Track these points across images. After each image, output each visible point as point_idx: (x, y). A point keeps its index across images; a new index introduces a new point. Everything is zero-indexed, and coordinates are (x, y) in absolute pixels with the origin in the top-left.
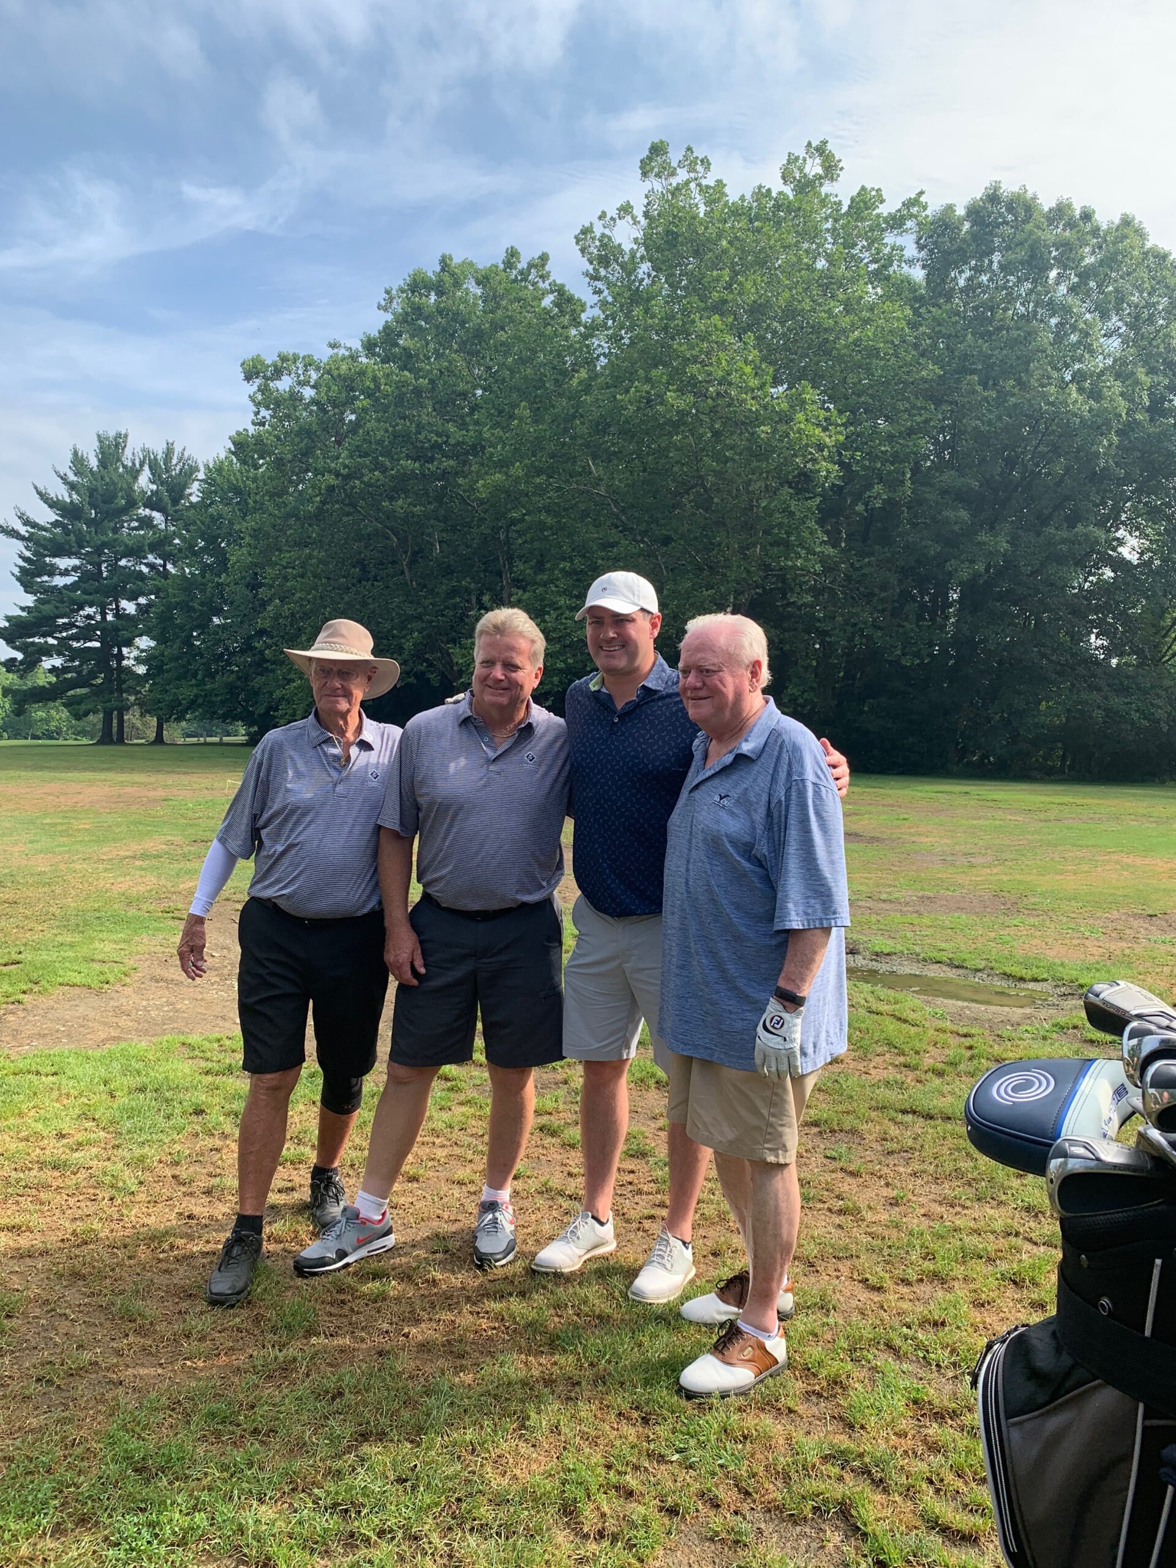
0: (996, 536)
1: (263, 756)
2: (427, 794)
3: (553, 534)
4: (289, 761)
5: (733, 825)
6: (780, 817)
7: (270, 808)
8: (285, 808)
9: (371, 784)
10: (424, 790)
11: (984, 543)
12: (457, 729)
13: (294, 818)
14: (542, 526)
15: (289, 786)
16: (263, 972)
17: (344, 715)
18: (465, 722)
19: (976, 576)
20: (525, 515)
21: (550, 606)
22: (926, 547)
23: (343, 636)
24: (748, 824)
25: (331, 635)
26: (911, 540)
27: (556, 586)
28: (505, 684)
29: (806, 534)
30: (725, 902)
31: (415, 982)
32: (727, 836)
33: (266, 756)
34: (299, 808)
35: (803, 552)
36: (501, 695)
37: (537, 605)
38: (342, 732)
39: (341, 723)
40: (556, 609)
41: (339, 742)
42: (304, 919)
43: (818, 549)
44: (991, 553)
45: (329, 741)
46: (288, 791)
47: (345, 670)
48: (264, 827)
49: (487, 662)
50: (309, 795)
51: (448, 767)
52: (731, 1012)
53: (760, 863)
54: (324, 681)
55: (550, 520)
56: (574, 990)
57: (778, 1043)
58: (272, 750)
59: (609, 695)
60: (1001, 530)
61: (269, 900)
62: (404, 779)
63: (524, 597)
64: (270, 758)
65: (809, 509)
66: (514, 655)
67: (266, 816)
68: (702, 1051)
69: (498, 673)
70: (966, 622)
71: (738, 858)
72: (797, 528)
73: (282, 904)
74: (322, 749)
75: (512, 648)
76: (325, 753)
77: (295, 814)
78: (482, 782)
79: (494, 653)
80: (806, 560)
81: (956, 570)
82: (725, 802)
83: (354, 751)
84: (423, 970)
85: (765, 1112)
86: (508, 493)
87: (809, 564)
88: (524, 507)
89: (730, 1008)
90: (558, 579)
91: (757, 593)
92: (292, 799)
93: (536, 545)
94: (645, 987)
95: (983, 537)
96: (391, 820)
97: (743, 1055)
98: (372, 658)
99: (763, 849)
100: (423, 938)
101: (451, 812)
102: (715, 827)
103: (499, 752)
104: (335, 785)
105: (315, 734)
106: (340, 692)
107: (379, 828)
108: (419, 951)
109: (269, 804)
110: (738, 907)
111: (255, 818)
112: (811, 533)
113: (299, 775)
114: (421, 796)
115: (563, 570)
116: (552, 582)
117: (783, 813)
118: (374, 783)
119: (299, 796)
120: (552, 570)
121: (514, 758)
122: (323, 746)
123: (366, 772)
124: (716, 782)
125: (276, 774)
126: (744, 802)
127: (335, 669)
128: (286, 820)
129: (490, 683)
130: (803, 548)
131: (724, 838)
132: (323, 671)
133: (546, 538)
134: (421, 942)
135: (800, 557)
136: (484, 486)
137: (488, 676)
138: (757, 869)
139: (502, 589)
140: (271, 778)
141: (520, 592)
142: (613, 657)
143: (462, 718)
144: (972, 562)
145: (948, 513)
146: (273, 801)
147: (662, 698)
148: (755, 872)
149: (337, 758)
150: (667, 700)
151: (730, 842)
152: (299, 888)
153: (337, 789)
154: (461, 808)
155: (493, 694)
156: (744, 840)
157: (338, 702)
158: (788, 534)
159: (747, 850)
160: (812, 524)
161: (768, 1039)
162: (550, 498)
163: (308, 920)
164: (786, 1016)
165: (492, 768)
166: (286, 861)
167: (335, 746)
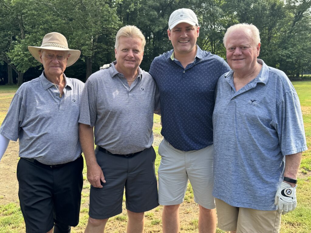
0: (164, 19)
1: (22, 95)
2: (104, 108)
3: (37, 17)
4: (35, 96)
5: (261, 113)
6: (283, 107)
7: (28, 118)
8: (37, 118)
9: (73, 105)
10: (102, 107)
11: (161, 21)
12: (112, 80)
13: (42, 122)
14: (34, 15)
15: (37, 108)
16: (34, 191)
17: (59, 76)
18: (115, 77)
19: (160, 30)
20: (27, 11)
21: (38, 39)
22: (146, 22)
23: (57, 40)
24: (267, 112)
25: (52, 39)
26: (142, 20)
27: (40, 33)
28: (134, 59)
29: (114, 18)
30: (258, 144)
31: (102, 186)
32: (259, 117)
33: (24, 95)
34: (44, 117)
35: (113, 23)
36: (132, 64)
37: (34, 39)
38: (58, 83)
39: (57, 79)
40: (40, 40)
41: (58, 87)
42: (50, 166)
43: (117, 22)
44: (163, 24)
45: (53, 87)
46: (37, 110)
47: (59, 55)
48: (25, 126)
49: (125, 49)
50: (48, 112)
51: (112, 95)
52: (260, 188)
53: (273, 128)
54: (50, 60)
55: (36, 13)
56: (163, 179)
57: (290, 200)
58: (27, 92)
59: (179, 62)
60: (165, 17)
61: (32, 159)
62: (91, 102)
63: (29, 37)
64: (26, 96)
65: (114, 10)
66: (137, 46)
67: (26, 122)
68: (245, 205)
69: (131, 54)
70: (157, 43)
71: (265, 126)
72: (111, 16)
73: (40, 160)
74: (50, 90)
75: (136, 43)
76: (52, 92)
77: (42, 120)
78: (127, 101)
79: (129, 45)
80: (115, 25)
81: (155, 29)
82: (255, 103)
83: (65, 90)
84: (104, 181)
85: (273, 225)
86: (21, 4)
87: (115, 27)
88: (27, 9)
89: (260, 187)
90: (40, 31)
91: (101, 35)
92: (40, 113)
93: (32, 20)
94: (196, 176)
95: (161, 19)
96: (86, 120)
97: (266, 204)
98: (68, 49)
99: (275, 121)
100: (103, 167)
101: (116, 115)
102: (253, 114)
103: (131, 88)
104: (59, 106)
105: (46, 84)
106: (58, 65)
107: (79, 124)
108: (103, 174)
109: (27, 116)
110: (263, 146)
111: (20, 123)
112: (115, 18)
113: (42, 103)
114: (100, 109)
115: (41, 28)
116: (38, 32)
117: (284, 106)
118: (74, 104)
119: (43, 112)
120: (38, 28)
121: (137, 89)
122: (51, 89)
123: (70, 99)
124: (247, 95)
125: (30, 103)
126: (264, 103)
127: (55, 55)
128: (38, 123)
129: (127, 58)
130: (113, 22)
131: (258, 118)
132: (50, 56)
133: (35, 19)
134: (102, 169)
135: (113, 24)
136: (13, 2)
137: (127, 55)
138: (273, 130)
139: (21, 34)
140: (28, 104)
141: (28, 35)
142: (185, 45)
143: (114, 74)
144: (159, 26)
145: (152, 13)
146: (29, 115)
147: (203, 62)
148: (271, 131)
149: (57, 94)
150: (205, 63)
151: (261, 120)
152: (49, 153)
153: (60, 108)
154: (121, 113)
155: (129, 63)
156: (267, 118)
157: (57, 70)
158: (109, 18)
159: (268, 123)
160: (115, 15)
161: (285, 199)
162: (34, 6)
163: (52, 166)
164: (292, 189)
165: (130, 94)
166: (40, 141)
167: (56, 89)
